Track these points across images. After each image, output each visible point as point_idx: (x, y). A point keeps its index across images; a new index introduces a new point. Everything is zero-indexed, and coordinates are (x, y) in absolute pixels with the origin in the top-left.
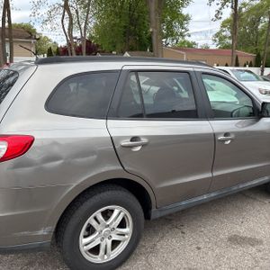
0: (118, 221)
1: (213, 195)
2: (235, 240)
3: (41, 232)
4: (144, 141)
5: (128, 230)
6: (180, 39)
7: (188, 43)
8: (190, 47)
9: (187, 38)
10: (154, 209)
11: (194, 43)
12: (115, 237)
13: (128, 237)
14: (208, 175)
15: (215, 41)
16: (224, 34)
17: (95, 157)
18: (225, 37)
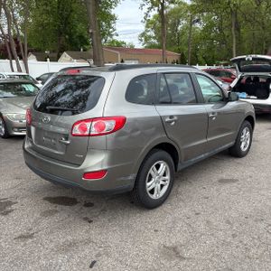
0: (163, 172)
1: (207, 154)
2: (222, 181)
3: (130, 178)
4: (176, 118)
5: (168, 177)
6: (109, 38)
7: (117, 42)
8: (119, 46)
9: (115, 37)
10: (179, 164)
11: (123, 43)
12: (162, 182)
13: (168, 182)
14: (205, 141)
15: (141, 40)
16: (148, 34)
17: (153, 129)
18: (150, 37)
